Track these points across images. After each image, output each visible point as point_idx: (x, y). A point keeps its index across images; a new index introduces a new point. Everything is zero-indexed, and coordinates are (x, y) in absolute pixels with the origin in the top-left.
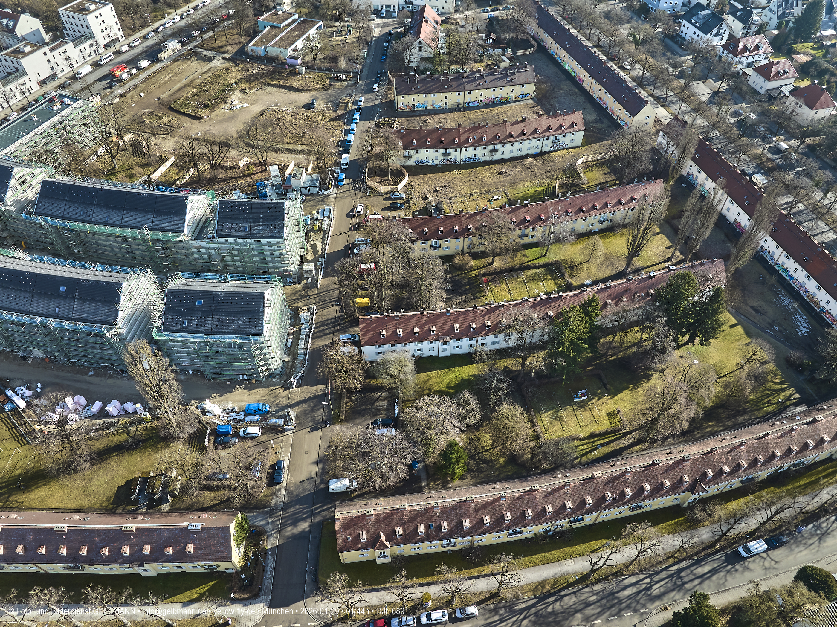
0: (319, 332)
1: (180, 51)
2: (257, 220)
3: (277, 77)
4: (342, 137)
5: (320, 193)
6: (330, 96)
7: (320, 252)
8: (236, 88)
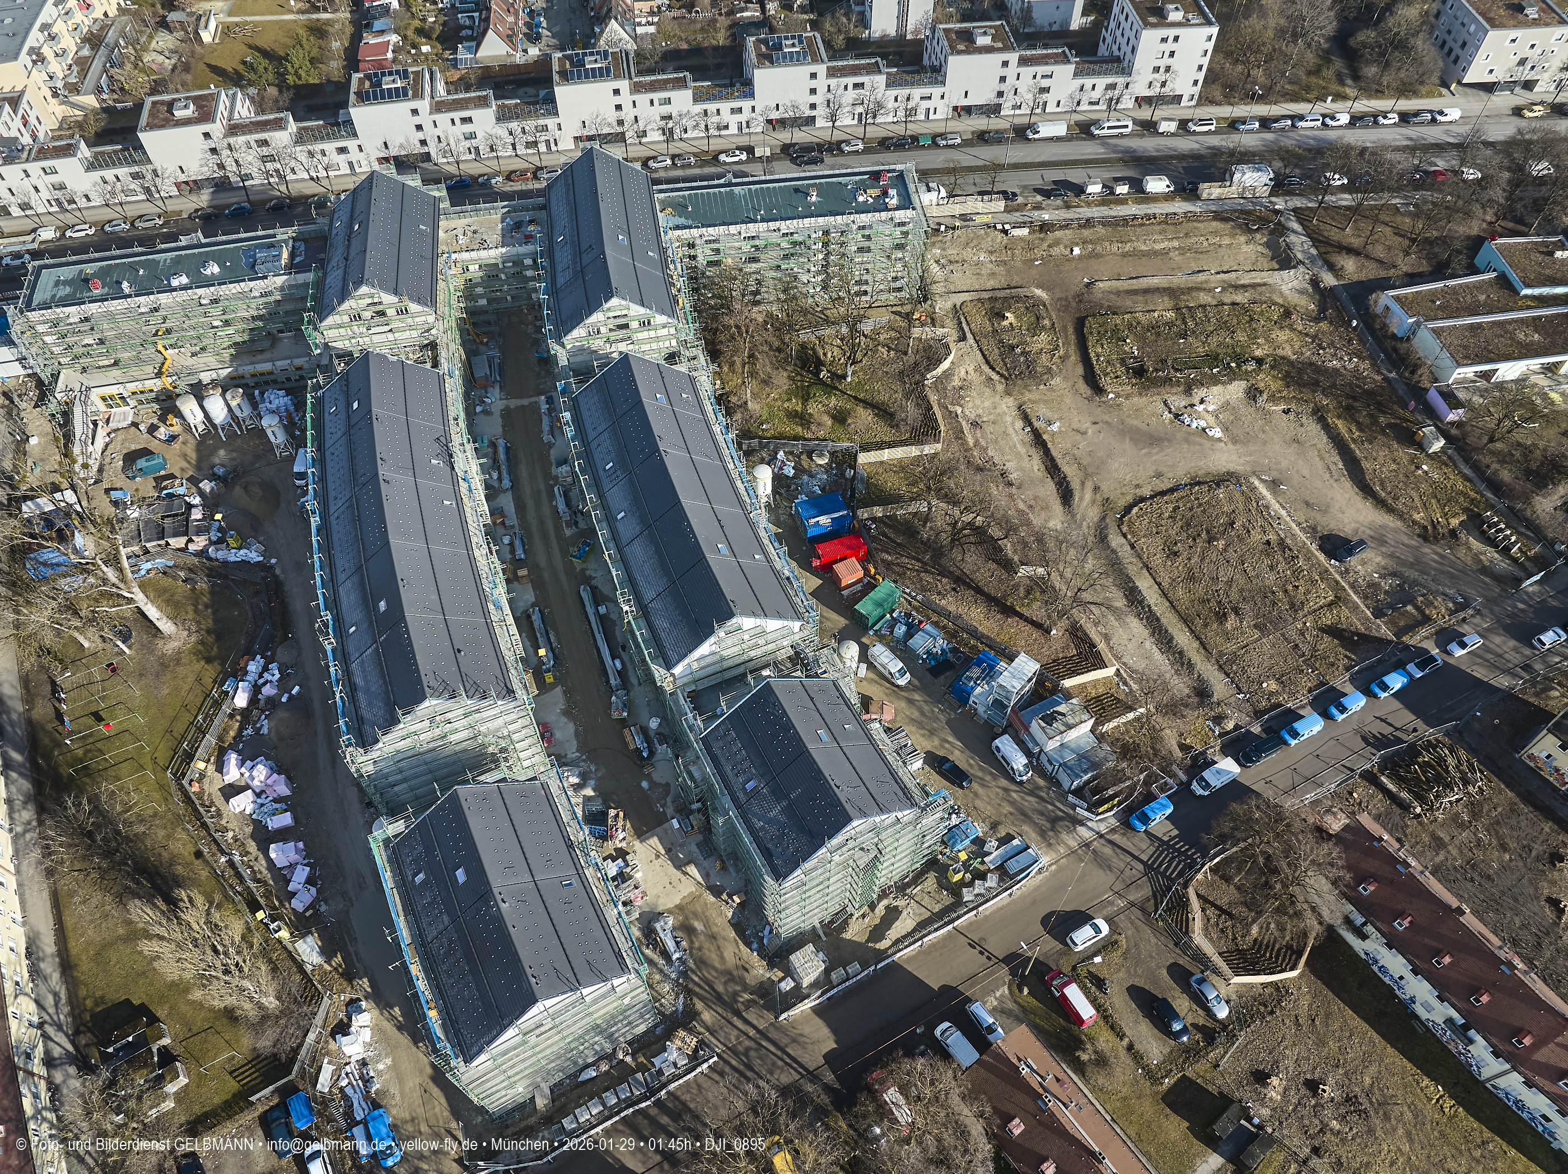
4: (1297, 700)
5: (1071, 798)
7: (883, 945)
8: (1246, 376)
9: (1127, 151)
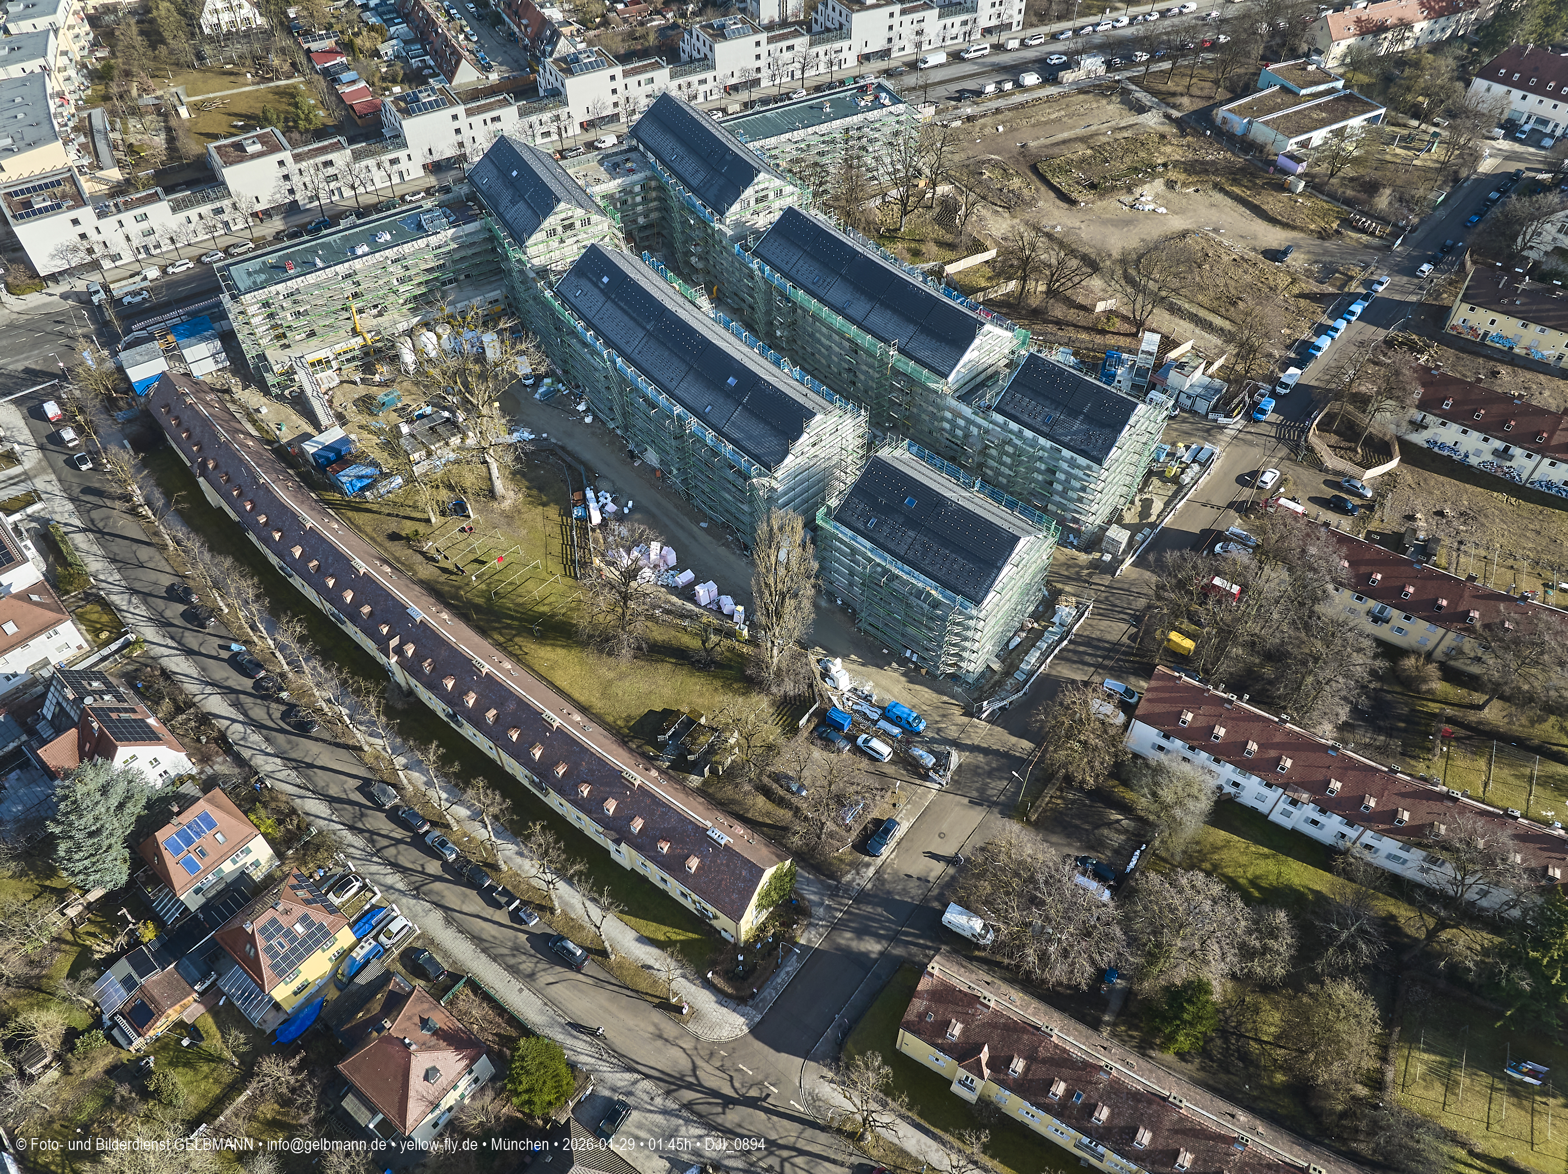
0: (1075, 652)
1: (1097, 78)
2: (1074, 413)
3: (1245, 182)
4: (1306, 335)
5: (1211, 416)
6: (1326, 252)
7: (1153, 518)
8: (1161, 175)
9: (993, 65)
